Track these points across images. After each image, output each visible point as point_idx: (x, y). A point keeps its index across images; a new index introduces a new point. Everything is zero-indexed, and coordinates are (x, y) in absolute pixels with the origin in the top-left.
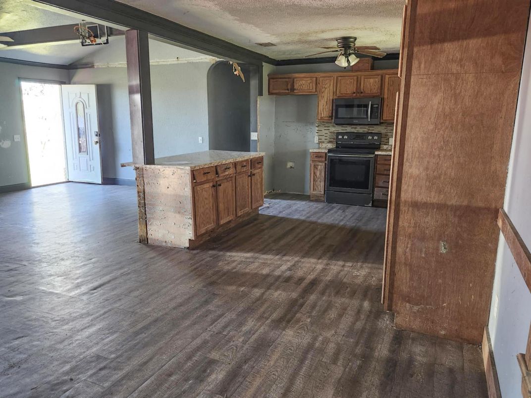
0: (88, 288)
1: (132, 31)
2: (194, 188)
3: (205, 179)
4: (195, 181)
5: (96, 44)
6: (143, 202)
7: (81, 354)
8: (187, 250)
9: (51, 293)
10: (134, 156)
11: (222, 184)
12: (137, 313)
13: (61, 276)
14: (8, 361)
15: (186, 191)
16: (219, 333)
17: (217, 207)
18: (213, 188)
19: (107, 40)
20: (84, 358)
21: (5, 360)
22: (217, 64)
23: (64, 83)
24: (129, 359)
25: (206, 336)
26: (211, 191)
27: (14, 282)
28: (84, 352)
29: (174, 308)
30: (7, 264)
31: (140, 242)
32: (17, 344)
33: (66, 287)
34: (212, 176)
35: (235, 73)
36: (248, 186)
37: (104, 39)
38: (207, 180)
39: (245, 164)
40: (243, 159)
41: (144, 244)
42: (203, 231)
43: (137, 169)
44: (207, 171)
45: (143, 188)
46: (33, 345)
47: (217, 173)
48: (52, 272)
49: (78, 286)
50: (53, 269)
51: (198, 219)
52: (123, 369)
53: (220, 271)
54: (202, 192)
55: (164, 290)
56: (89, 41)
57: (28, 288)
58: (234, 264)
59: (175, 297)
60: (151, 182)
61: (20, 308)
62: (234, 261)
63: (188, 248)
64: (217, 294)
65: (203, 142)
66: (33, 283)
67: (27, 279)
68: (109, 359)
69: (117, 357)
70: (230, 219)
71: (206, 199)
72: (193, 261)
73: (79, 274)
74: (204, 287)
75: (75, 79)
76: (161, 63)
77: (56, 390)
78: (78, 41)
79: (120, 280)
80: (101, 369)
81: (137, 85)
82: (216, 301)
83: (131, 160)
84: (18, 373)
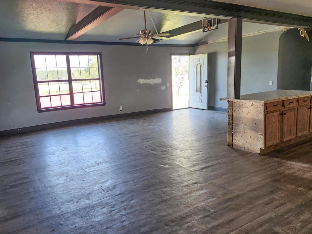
0: (199, 168)
1: (233, 19)
2: (266, 115)
3: (275, 109)
4: (267, 110)
5: (211, 30)
6: (231, 122)
7: (195, 204)
8: (258, 155)
9: (181, 167)
10: (228, 94)
11: (287, 113)
12: (226, 188)
13: (186, 158)
14: (162, 198)
15: (260, 117)
16: (282, 215)
17: (282, 129)
18: (280, 116)
19: (217, 27)
20: (197, 207)
21: (160, 197)
22: (287, 32)
23: (191, 54)
24: (222, 215)
25: (272, 214)
26: (278, 118)
27: (164, 158)
28: (197, 204)
29: (250, 191)
30: (162, 148)
31: (228, 146)
32: (166, 190)
33: (188, 165)
34: (280, 107)
35: (301, 35)
36: (307, 115)
37: (215, 26)
38: (276, 110)
39: (306, 99)
40: (305, 96)
41: (231, 147)
42: (270, 144)
43: (229, 102)
44: (276, 104)
45: (232, 113)
46: (173, 193)
47: (283, 105)
48: (182, 155)
49: (194, 165)
50: (182, 154)
51: (267, 135)
52: (218, 220)
53: (283, 173)
54: (272, 118)
55: (243, 178)
56: (207, 29)
57: (170, 162)
58: (294, 171)
59: (250, 184)
60: (237, 110)
61: (167, 172)
62: (294, 168)
63: (259, 154)
64: (280, 189)
65: (272, 84)
66: (173, 160)
67: (170, 157)
68: (211, 212)
69: (215, 212)
70: (292, 138)
71: (274, 123)
72: (263, 163)
73: (195, 159)
74: (271, 181)
75: (197, 51)
76: (247, 36)
77: (183, 220)
78: (201, 30)
79: (217, 167)
80: (206, 216)
81: (234, 51)
82: (279, 193)
83: (226, 96)
84: (166, 205)
